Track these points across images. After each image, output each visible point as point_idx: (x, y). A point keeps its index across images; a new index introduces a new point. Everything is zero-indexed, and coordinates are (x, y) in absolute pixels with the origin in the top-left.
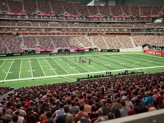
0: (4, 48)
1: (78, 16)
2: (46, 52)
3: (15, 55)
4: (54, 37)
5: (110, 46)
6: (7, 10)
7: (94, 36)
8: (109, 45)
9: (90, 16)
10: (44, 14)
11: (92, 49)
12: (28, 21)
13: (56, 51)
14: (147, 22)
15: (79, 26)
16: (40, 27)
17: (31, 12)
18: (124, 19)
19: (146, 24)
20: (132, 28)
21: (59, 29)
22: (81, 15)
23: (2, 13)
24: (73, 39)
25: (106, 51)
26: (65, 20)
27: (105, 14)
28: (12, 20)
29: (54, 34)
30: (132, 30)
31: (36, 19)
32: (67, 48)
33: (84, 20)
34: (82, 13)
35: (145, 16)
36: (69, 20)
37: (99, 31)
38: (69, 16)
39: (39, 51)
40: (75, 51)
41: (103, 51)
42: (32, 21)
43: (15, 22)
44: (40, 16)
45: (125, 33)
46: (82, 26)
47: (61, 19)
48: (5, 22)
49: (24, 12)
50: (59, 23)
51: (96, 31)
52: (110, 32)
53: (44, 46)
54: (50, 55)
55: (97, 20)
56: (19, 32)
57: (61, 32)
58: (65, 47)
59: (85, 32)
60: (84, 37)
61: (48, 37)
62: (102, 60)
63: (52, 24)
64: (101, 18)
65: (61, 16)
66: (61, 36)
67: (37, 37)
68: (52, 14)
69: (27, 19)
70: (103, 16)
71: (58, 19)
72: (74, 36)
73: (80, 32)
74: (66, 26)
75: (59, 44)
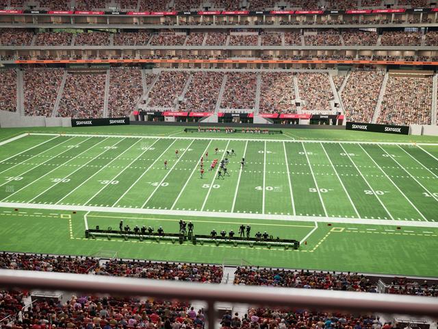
0: (97, 104)
1: (317, 12)
2: (187, 120)
3: (111, 122)
4: (237, 73)
5: (387, 112)
6: (134, 4)
7: (358, 73)
8: (385, 109)
10: (219, 10)
11: (321, 117)
12: (180, 31)
13: (213, 118)
15: (316, 42)
16: (204, 47)
21: (258, 53)
22: (327, 6)
23: (121, 13)
24: (286, 81)
25: (361, 127)
26: (276, 25)
28: (145, 30)
29: (242, 65)
31: (199, 26)
32: (246, 112)
33: (337, 23)
34: (332, 0)
36: (289, 23)
37: (379, 58)
39: (172, 114)
40: (266, 122)
41: (354, 126)
42: (188, 31)
43: (149, 35)
44: (211, 16)
46: (323, 43)
47: (266, 23)
48: (127, 37)
49: (170, 8)
50: (259, 34)
51: (370, 57)
52: (415, 60)
53: (192, 101)
54: (186, 130)
55: (378, 22)
56: (154, 61)
57: (259, 61)
58: (245, 108)
59: (331, 61)
60: (326, 75)
61: (221, 74)
62: (287, 164)
63: (237, 38)
64: (393, 15)
65: (265, 13)
66: (257, 70)
67: (193, 73)
68: (239, 10)
69: (177, 26)
70: (399, 7)
71: (256, 23)
72: (295, 74)
73: (315, 60)
74: (275, 43)
75: (233, 98)
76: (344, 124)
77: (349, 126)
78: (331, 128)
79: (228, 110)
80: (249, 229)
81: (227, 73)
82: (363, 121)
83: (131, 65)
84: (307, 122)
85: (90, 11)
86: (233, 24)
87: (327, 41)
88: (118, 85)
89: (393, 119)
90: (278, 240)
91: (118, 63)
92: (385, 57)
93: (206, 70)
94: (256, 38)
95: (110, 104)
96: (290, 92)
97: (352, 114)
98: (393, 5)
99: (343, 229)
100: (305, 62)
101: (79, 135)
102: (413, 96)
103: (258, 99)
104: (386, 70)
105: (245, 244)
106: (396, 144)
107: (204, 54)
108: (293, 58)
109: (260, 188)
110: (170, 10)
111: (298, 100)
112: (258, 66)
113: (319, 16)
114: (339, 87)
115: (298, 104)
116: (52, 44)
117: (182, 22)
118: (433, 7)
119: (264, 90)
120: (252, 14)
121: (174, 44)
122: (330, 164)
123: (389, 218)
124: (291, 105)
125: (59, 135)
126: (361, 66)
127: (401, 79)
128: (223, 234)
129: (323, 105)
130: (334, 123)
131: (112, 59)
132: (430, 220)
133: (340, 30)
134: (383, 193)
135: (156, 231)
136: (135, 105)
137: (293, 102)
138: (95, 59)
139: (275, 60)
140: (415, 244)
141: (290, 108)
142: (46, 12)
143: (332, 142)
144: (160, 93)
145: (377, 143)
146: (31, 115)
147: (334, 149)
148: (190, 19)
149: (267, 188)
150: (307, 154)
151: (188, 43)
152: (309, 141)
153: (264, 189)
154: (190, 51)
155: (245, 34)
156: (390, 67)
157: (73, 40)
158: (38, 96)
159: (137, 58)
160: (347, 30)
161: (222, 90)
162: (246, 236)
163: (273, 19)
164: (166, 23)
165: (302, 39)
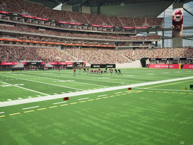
1: (45, 20)
4: (8, 46)
7: (69, 49)
9: (62, 21)
11: (77, 63)
14: (131, 35)
15: (48, 33)
18: (105, 30)
19: (131, 36)
20: (117, 41)
22: (48, 18)
27: (81, 21)
30: (116, 44)
32: (38, 62)
33: (54, 26)
34: (49, 16)
35: (130, 27)
38: (31, 17)
40: (53, 66)
46: (51, 34)
47: (18, 21)
50: (15, 26)
65: (19, 15)
76: (88, 65)
77: (92, 66)
79: (26, 61)
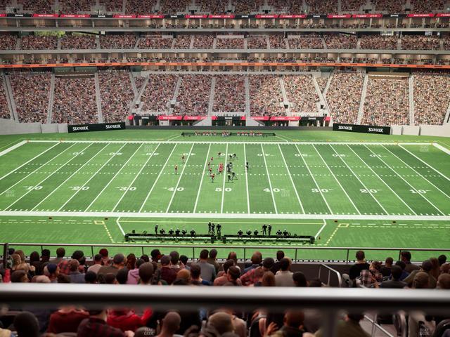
0: (91, 109)
1: (300, 16)
2: (182, 124)
4: (225, 75)
5: (370, 113)
6: (119, 7)
7: (340, 75)
8: (367, 110)
9: (336, 14)
10: (205, 13)
12: (166, 35)
13: (207, 121)
16: (191, 49)
17: (174, 11)
21: (244, 56)
23: (107, 16)
24: (273, 84)
26: (262, 29)
27: (388, 7)
28: (131, 33)
29: (228, 68)
31: (186, 30)
33: (319, 27)
34: (314, 5)
36: (274, 27)
37: (359, 61)
38: (272, 16)
39: (166, 118)
40: (258, 125)
41: (340, 128)
42: (175, 34)
43: (135, 38)
44: (197, 19)
45: (444, 67)
47: (251, 27)
48: (113, 40)
49: (156, 11)
50: (245, 37)
51: (350, 59)
52: (393, 62)
53: (185, 104)
54: (183, 134)
55: (357, 26)
56: (142, 64)
57: (246, 63)
58: (236, 111)
59: (314, 64)
60: (310, 77)
61: (209, 77)
62: (287, 167)
63: (224, 42)
64: (371, 20)
65: (250, 17)
66: (244, 73)
67: (182, 76)
68: (225, 14)
69: (163, 29)
70: (377, 12)
71: (242, 27)
72: (281, 76)
73: (299, 63)
74: (260, 47)
75: (224, 101)
76: (331, 125)
77: (336, 127)
78: (319, 129)
79: (221, 114)
80: (270, 228)
81: (215, 75)
82: (348, 123)
83: (118, 68)
84: (296, 124)
85: (75, 14)
86: (219, 27)
87: (311, 44)
88: (109, 89)
89: (375, 120)
90: (295, 236)
91: (105, 67)
92: (364, 60)
93: (194, 73)
94: (242, 41)
95: (104, 108)
96: (278, 95)
97: (337, 116)
98: (371, 10)
99: (348, 225)
100: (289, 64)
101: (80, 142)
102: (392, 97)
103: (248, 102)
104: (365, 72)
105: (268, 241)
106: (381, 144)
107: (191, 58)
108: (278, 60)
109: (268, 190)
110: (156, 14)
111: (286, 102)
112: (245, 68)
113: (302, 19)
114: (323, 89)
115: (286, 106)
116: (37, 47)
117: (168, 25)
118: (407, 13)
119: (253, 93)
120: (238, 18)
121: (162, 47)
122: (325, 166)
123: (385, 214)
124: (280, 107)
125: (59, 142)
126: (342, 68)
127: (380, 81)
128: (249, 233)
129: (310, 107)
130: (322, 125)
131: (99, 62)
132: (419, 214)
133: (322, 33)
134: (376, 192)
135: (189, 233)
136: (128, 109)
137: (282, 104)
138: (82, 62)
139: (261, 63)
140: (409, 235)
141: (279, 111)
142: (30, 16)
143: (323, 143)
144: (151, 97)
145: (364, 144)
146: (27, 121)
147: (325, 150)
148: (176, 23)
149: (274, 190)
150: (303, 155)
151: (175, 46)
152: (302, 143)
153: (272, 191)
154: (178, 54)
155: (231, 37)
156: (369, 70)
157: (59, 44)
158: (30, 103)
159: (124, 61)
160: (328, 33)
161: (212, 93)
162: (267, 234)
163: (257, 22)
164: (152, 26)
165: (287, 42)
